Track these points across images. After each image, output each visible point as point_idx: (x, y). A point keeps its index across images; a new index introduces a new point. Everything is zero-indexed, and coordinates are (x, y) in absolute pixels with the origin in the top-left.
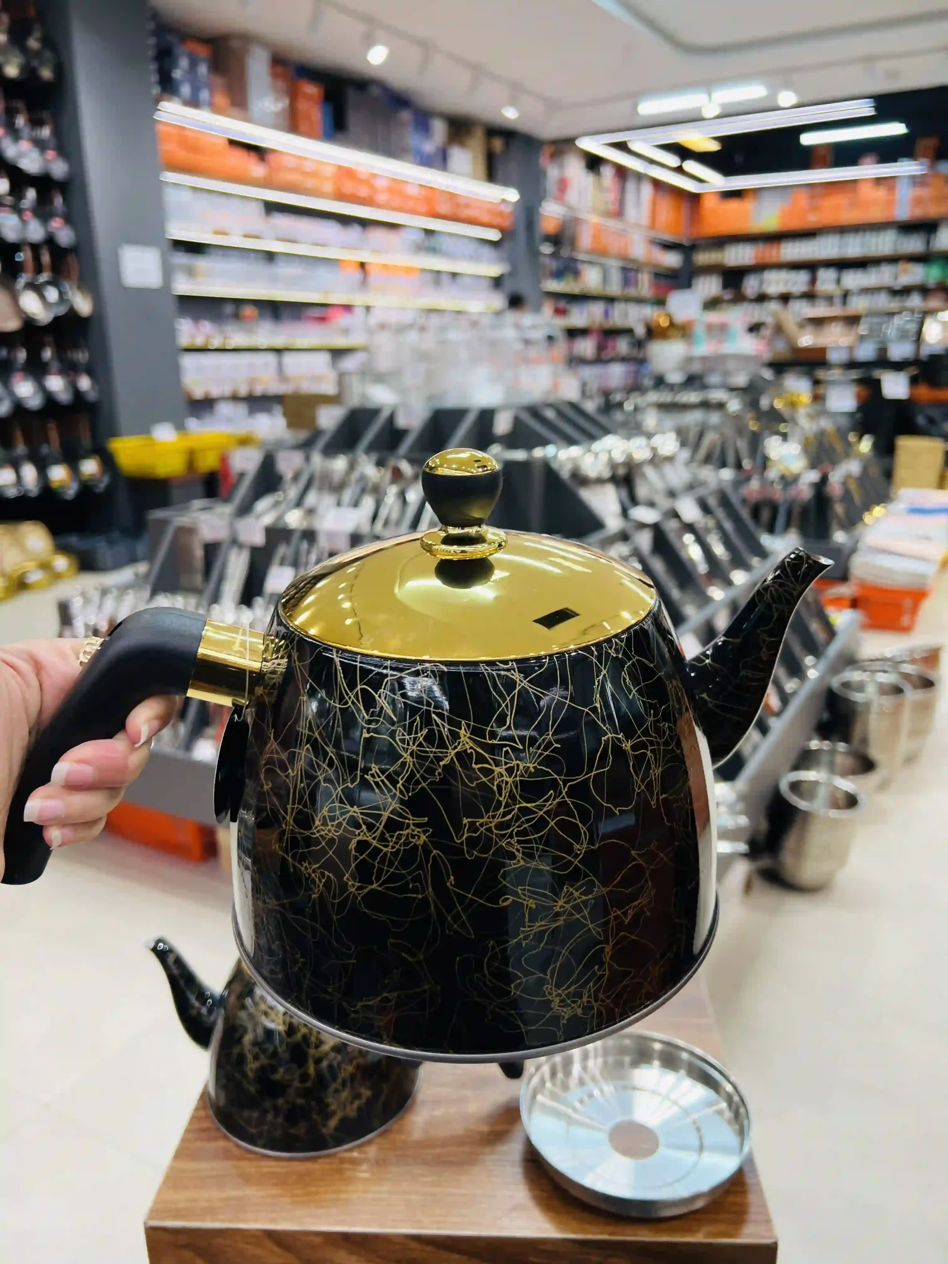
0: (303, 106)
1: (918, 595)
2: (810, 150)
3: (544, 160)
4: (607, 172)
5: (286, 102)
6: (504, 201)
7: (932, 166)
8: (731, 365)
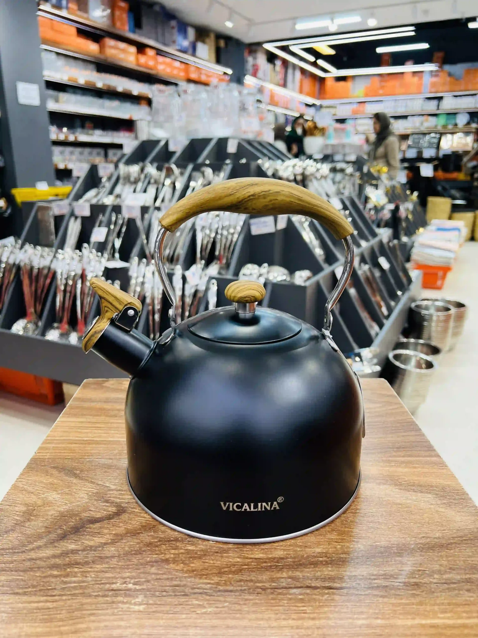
0: (117, 13)
1: (446, 269)
2: (381, 55)
3: (246, 53)
4: (278, 63)
5: (109, 11)
6: (225, 73)
7: (440, 67)
8: (347, 150)
